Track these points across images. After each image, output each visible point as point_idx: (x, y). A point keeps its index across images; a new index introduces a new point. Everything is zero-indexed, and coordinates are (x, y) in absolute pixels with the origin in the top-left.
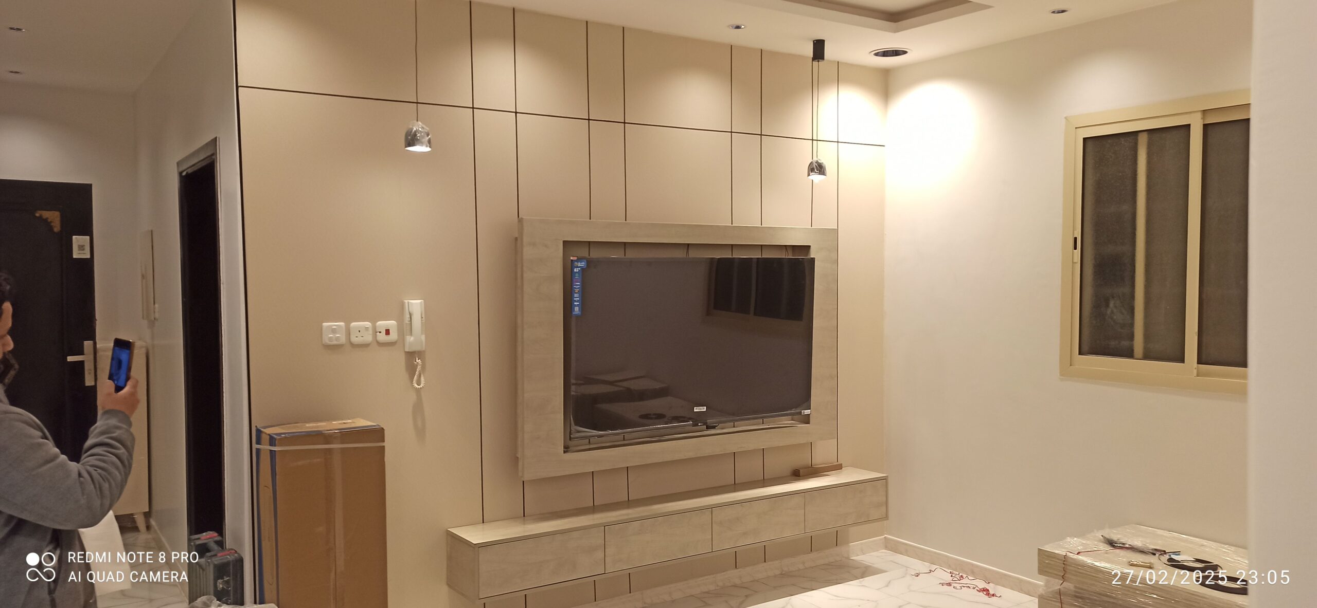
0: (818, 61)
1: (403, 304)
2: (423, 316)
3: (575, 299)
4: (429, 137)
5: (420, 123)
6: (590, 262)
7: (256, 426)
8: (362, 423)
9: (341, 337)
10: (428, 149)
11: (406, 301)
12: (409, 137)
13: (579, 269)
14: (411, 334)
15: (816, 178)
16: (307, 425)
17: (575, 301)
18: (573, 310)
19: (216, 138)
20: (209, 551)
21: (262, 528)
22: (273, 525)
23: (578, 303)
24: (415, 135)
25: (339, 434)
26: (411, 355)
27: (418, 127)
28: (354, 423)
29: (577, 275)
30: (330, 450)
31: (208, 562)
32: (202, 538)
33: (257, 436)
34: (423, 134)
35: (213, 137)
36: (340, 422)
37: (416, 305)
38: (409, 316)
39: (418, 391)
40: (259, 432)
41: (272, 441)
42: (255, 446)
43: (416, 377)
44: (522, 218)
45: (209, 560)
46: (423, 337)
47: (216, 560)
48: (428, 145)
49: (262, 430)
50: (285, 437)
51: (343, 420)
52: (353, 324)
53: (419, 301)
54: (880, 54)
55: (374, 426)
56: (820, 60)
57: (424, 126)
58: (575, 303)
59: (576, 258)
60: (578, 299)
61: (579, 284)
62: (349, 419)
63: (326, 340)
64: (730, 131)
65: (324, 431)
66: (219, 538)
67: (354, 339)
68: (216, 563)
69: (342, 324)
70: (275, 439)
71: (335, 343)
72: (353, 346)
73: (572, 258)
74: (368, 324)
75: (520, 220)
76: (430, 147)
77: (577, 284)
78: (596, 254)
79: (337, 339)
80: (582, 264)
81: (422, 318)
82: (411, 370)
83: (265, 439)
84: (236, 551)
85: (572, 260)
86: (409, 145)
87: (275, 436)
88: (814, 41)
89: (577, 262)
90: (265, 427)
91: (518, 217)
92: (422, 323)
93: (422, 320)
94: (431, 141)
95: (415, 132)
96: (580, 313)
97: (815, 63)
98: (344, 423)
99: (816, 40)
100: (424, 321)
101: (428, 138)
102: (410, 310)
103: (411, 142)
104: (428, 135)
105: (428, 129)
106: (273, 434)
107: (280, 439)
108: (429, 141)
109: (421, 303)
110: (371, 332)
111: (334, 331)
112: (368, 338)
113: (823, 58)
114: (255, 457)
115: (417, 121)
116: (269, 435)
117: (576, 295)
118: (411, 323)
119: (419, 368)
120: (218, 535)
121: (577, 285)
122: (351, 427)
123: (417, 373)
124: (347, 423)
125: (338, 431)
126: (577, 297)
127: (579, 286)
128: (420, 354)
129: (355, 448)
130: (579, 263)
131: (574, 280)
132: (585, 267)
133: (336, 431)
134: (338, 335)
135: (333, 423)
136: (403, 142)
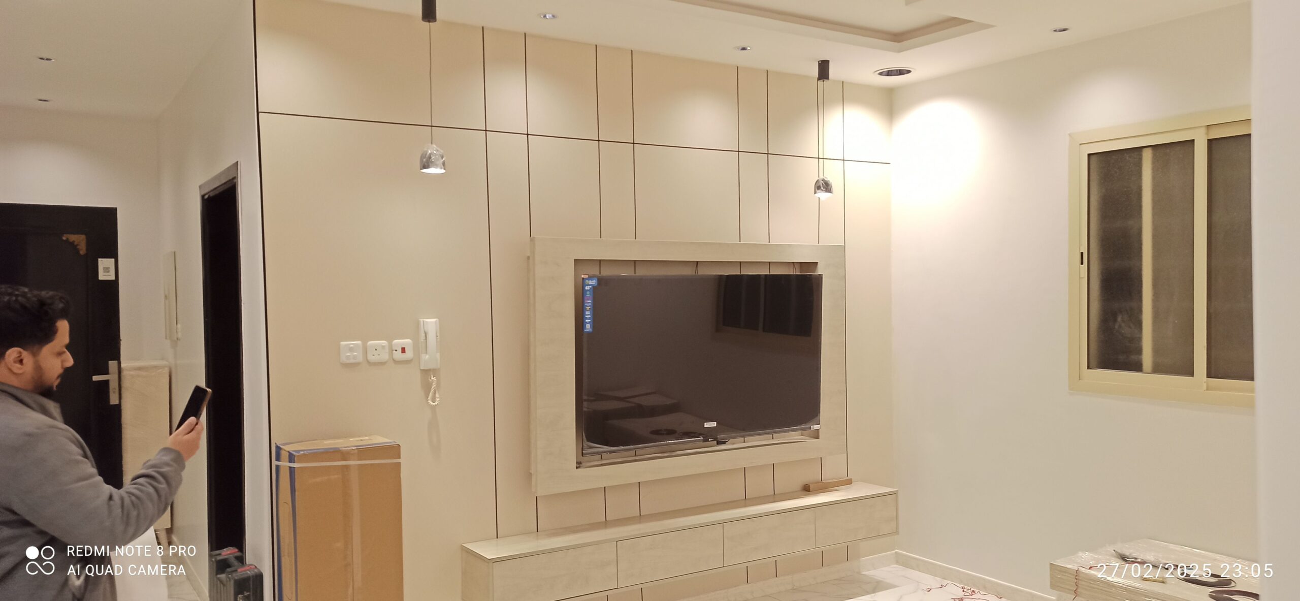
0: (823, 81)
1: (418, 323)
2: (438, 335)
3: (586, 316)
4: (444, 159)
5: (435, 146)
6: (602, 281)
7: (276, 443)
8: (379, 440)
9: (358, 356)
10: (443, 171)
11: (421, 320)
12: (424, 160)
13: (591, 287)
14: (426, 353)
15: (823, 195)
16: (325, 442)
17: (587, 318)
18: (584, 328)
19: (237, 162)
20: (229, 566)
21: (282, 544)
22: (293, 540)
23: (590, 321)
24: (430, 158)
25: (356, 451)
26: (426, 372)
27: (432, 149)
28: (370, 439)
29: (588, 293)
30: (347, 467)
31: (229, 578)
32: (223, 554)
33: (276, 453)
34: (437, 157)
35: (236, 161)
36: (357, 439)
37: (431, 323)
38: (424, 335)
39: (433, 408)
40: (278, 449)
41: (291, 458)
42: (275, 463)
43: (431, 394)
44: (534, 238)
45: (230, 576)
46: (438, 355)
47: (237, 576)
48: (443, 167)
49: (281, 447)
50: (304, 454)
51: (360, 437)
52: (370, 343)
53: (434, 320)
54: (884, 74)
55: (391, 442)
56: (825, 80)
57: (439, 149)
58: (587, 321)
59: (587, 277)
60: (590, 316)
61: (590, 301)
62: (366, 436)
63: (343, 359)
64: (737, 150)
65: (341, 448)
66: (239, 554)
67: (371, 358)
68: (236, 578)
69: (359, 342)
70: (294, 456)
71: (352, 361)
72: (369, 363)
73: (583, 276)
74: (384, 342)
75: (532, 240)
76: (444, 169)
77: (588, 301)
78: (607, 272)
79: (355, 357)
80: (594, 282)
81: (437, 336)
82: (427, 387)
83: (284, 455)
84: (256, 567)
85: (583, 278)
86: (424, 167)
87: (294, 453)
88: (819, 62)
89: (589, 280)
90: (285, 444)
91: (531, 236)
92: (437, 342)
93: (437, 339)
94: (445, 163)
95: (430, 154)
96: (591, 330)
97: (821, 82)
98: (361, 440)
99: (821, 61)
100: (438, 340)
101: (442, 160)
102: (425, 329)
103: (426, 164)
104: (442, 158)
105: (442, 151)
106: (292, 451)
107: (298, 456)
108: (444, 164)
109: (436, 321)
110: (387, 350)
111: (351, 350)
112: (385, 356)
113: (827, 78)
114: (275, 474)
115: (432, 143)
116: (289, 452)
117: (587, 313)
118: (426, 342)
119: (434, 385)
120: (238, 552)
121: (589, 303)
122: (368, 443)
123: (432, 390)
124: (364, 440)
125: (355, 448)
126: (588, 314)
127: (590, 304)
128: (435, 372)
129: (372, 465)
130: (591, 281)
131: (586, 298)
132: (596, 285)
133: (353, 448)
134: (355, 354)
135: (351, 439)
136: (418, 164)
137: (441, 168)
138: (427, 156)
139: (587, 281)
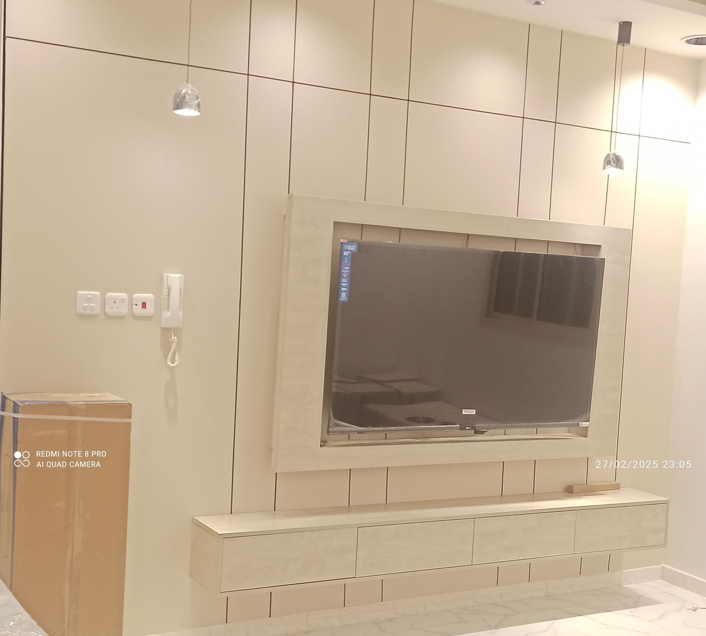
0: (623, 45)
1: (162, 278)
2: (182, 291)
3: (342, 284)
4: (199, 100)
5: (190, 86)
6: (361, 247)
7: (2, 393)
8: (110, 397)
9: (96, 307)
10: (197, 113)
11: (165, 274)
12: (178, 100)
13: (349, 252)
14: (168, 309)
15: (611, 170)
16: (54, 395)
17: (343, 287)
18: (339, 296)
23: (346, 289)
24: (184, 97)
25: (84, 407)
26: (166, 331)
27: (187, 90)
28: (102, 396)
29: (346, 259)
30: (74, 422)
33: (2, 402)
34: (191, 96)
36: (88, 395)
37: (175, 279)
38: (167, 290)
39: (172, 369)
40: (4, 398)
41: (16, 408)
43: (170, 354)
44: (292, 195)
46: (181, 314)
48: (197, 109)
49: (7, 396)
50: (29, 405)
51: (91, 393)
52: (109, 294)
53: (179, 275)
54: (692, 41)
55: (122, 401)
56: (625, 44)
57: (194, 89)
58: (342, 289)
59: (346, 241)
60: (346, 284)
61: (347, 268)
62: (98, 393)
63: (80, 310)
64: (522, 116)
65: (70, 402)
67: (109, 310)
69: (98, 293)
71: (89, 312)
72: (107, 316)
73: (342, 241)
74: (124, 295)
75: (290, 197)
76: (199, 111)
78: (369, 238)
79: (92, 308)
80: (353, 248)
81: (181, 293)
82: (166, 346)
83: (9, 405)
85: (342, 243)
86: (177, 108)
87: (18, 403)
88: (620, 23)
89: (347, 245)
90: (10, 394)
91: (289, 193)
92: (180, 298)
93: (180, 296)
94: (201, 104)
95: (184, 94)
96: (347, 300)
97: (620, 47)
98: (92, 396)
99: (622, 22)
100: (182, 297)
101: (197, 102)
102: (169, 283)
103: (179, 104)
104: (197, 98)
105: (197, 92)
106: (17, 401)
107: (23, 406)
108: (198, 105)
109: (181, 276)
110: (126, 304)
111: (89, 300)
112: (124, 310)
113: (629, 42)
115: (187, 82)
116: (14, 402)
117: (344, 280)
118: (169, 298)
119: (174, 345)
122: (97, 400)
123: (172, 350)
124: (95, 396)
125: (84, 403)
126: (345, 282)
127: (347, 271)
128: (176, 331)
129: (101, 422)
130: (350, 246)
131: (343, 264)
132: (356, 251)
133: (82, 403)
134: (93, 305)
135: (82, 395)
136: (171, 103)
137: (195, 110)
138: (181, 96)
139: (346, 246)
